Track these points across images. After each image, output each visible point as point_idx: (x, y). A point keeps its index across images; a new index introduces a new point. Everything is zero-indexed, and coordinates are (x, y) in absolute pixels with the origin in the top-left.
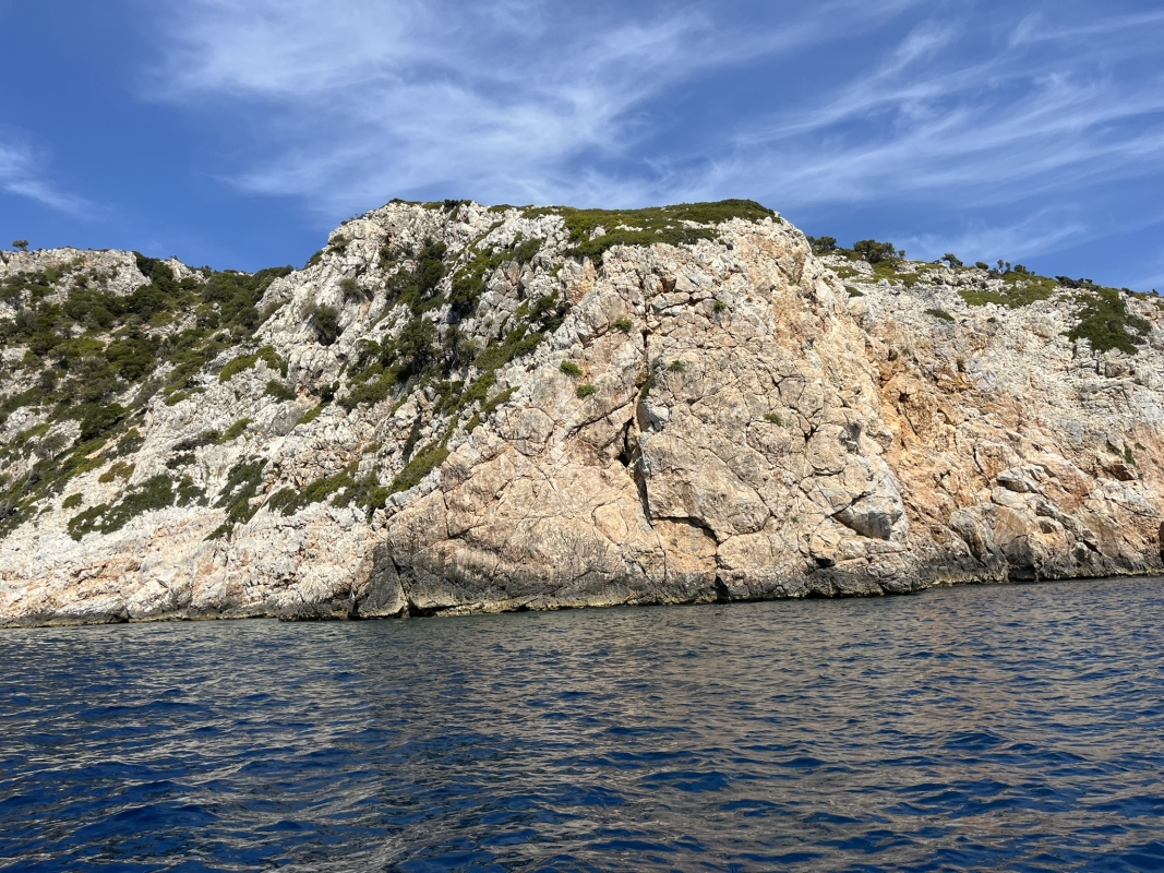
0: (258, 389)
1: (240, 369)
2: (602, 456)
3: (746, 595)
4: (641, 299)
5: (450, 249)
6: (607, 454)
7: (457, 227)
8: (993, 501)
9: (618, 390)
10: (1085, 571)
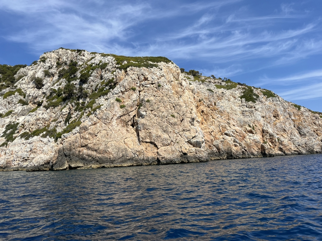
0: (16, 101)
1: (10, 95)
2: (127, 125)
3: (165, 162)
4: (138, 82)
5: (79, 64)
6: (128, 124)
7: (81, 57)
8: (223, 139)
9: (132, 107)
10: (244, 156)
